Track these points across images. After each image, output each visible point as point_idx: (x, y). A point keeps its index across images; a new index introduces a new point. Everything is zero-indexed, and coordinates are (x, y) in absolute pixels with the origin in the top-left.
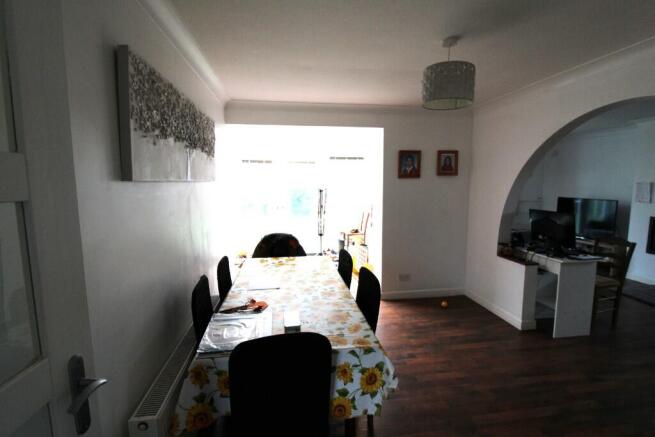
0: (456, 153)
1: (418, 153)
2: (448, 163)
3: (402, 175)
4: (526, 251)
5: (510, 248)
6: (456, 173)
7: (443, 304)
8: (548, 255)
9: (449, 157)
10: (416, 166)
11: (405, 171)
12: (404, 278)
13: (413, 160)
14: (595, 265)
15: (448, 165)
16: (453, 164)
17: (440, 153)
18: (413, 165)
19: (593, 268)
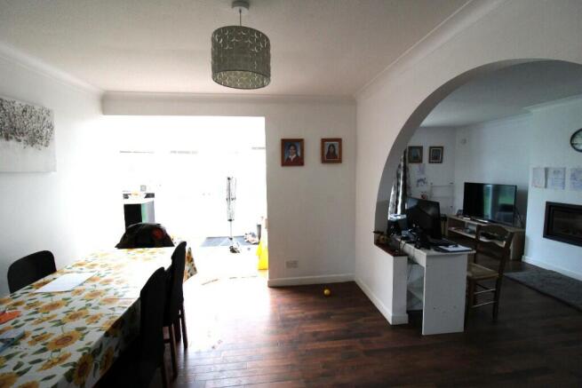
0: (339, 140)
1: (301, 141)
2: (332, 150)
3: (286, 162)
4: (399, 240)
5: (386, 237)
6: (340, 161)
7: (326, 292)
8: (415, 247)
9: (333, 146)
10: (299, 154)
11: (289, 159)
12: (292, 265)
13: (296, 149)
14: (466, 257)
15: (332, 153)
16: (337, 152)
17: (323, 141)
18: (296, 153)
19: (464, 261)
